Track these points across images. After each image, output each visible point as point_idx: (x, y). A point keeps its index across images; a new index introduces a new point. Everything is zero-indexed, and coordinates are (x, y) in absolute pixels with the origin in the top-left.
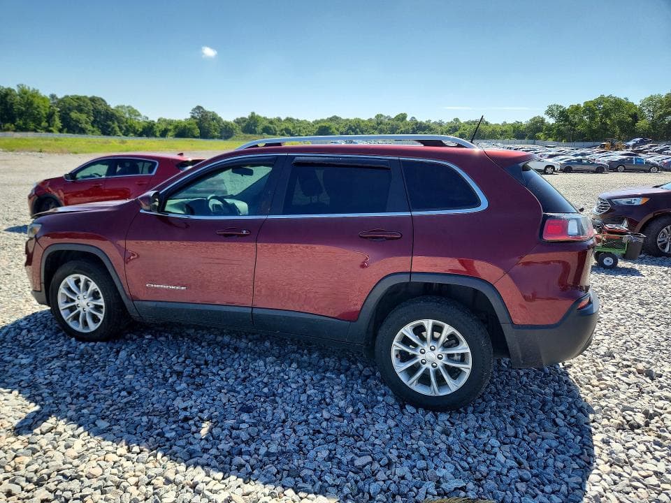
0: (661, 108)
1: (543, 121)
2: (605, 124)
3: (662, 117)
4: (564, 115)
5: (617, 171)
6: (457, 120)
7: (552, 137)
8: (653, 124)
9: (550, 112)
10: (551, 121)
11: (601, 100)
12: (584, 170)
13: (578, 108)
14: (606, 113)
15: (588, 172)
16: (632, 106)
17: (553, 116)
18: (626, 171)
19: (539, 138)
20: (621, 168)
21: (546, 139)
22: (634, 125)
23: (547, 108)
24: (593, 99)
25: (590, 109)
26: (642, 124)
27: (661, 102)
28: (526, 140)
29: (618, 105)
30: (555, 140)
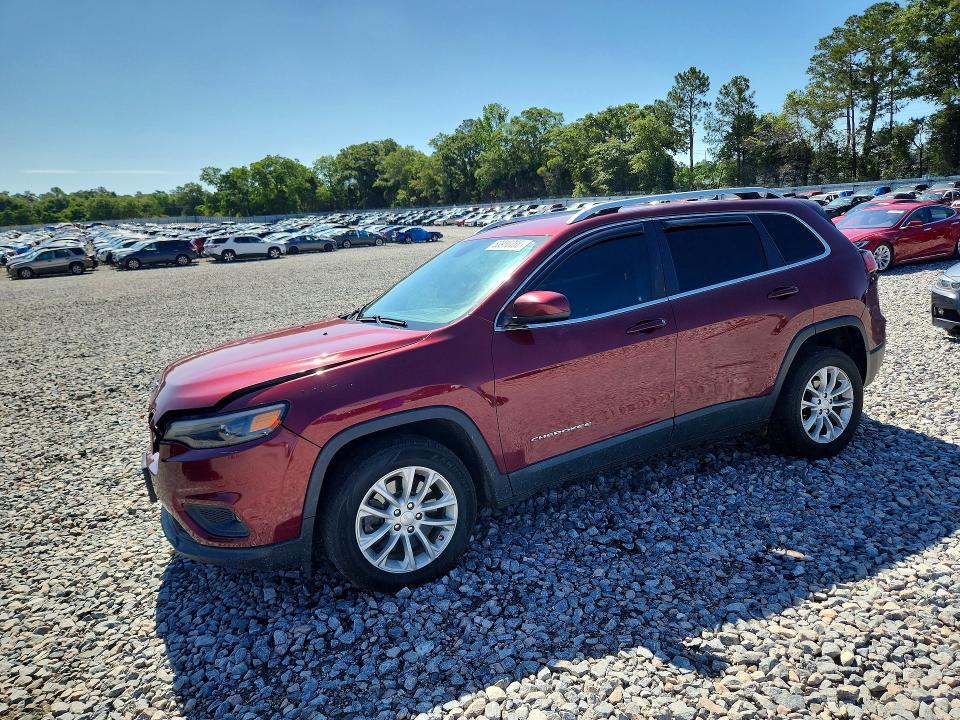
0: (336, 171)
1: (199, 189)
2: (282, 191)
3: (340, 181)
4: (229, 181)
5: (344, 247)
6: (57, 190)
7: (219, 211)
8: (333, 191)
9: (206, 176)
10: (212, 190)
11: (269, 161)
12: (312, 250)
13: (244, 171)
14: (280, 179)
15: (315, 251)
16: (304, 170)
17: (211, 182)
18: (353, 246)
19: (201, 213)
20: (347, 243)
21: (211, 214)
22: (314, 193)
23: (201, 173)
24: (259, 160)
25: (260, 172)
26: (323, 190)
27: (333, 164)
28: (183, 217)
29: (290, 167)
30: (226, 214)
